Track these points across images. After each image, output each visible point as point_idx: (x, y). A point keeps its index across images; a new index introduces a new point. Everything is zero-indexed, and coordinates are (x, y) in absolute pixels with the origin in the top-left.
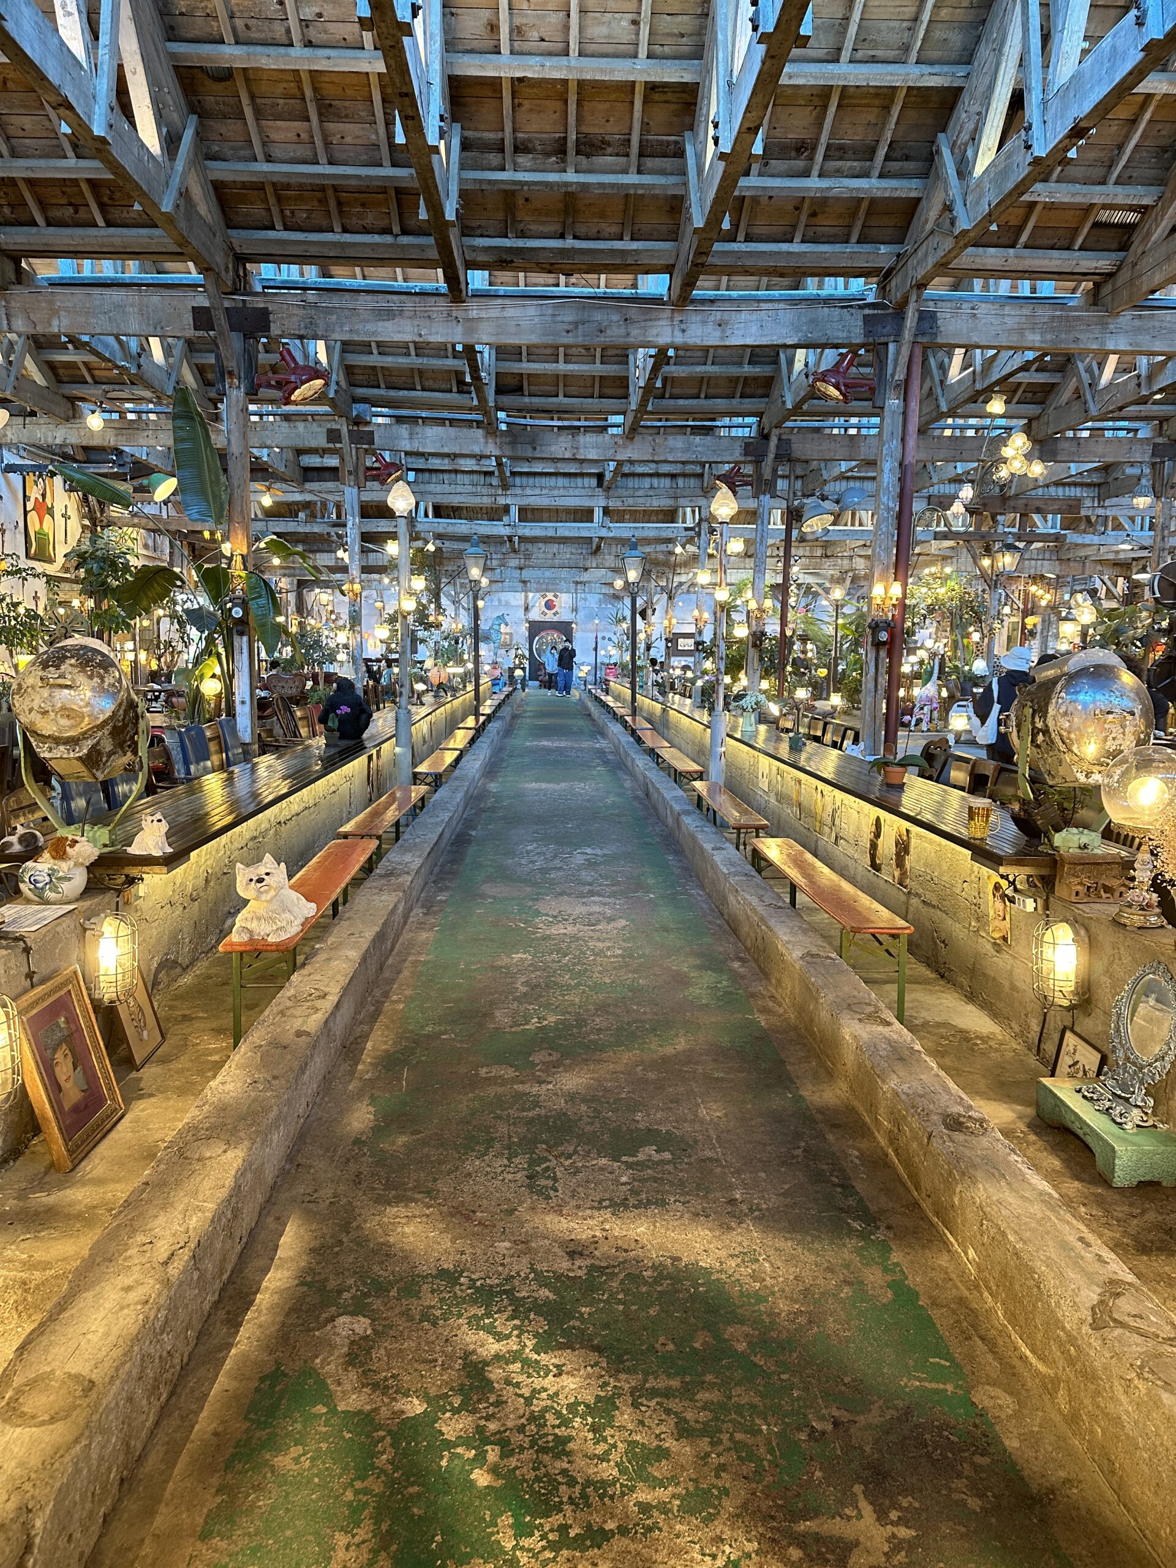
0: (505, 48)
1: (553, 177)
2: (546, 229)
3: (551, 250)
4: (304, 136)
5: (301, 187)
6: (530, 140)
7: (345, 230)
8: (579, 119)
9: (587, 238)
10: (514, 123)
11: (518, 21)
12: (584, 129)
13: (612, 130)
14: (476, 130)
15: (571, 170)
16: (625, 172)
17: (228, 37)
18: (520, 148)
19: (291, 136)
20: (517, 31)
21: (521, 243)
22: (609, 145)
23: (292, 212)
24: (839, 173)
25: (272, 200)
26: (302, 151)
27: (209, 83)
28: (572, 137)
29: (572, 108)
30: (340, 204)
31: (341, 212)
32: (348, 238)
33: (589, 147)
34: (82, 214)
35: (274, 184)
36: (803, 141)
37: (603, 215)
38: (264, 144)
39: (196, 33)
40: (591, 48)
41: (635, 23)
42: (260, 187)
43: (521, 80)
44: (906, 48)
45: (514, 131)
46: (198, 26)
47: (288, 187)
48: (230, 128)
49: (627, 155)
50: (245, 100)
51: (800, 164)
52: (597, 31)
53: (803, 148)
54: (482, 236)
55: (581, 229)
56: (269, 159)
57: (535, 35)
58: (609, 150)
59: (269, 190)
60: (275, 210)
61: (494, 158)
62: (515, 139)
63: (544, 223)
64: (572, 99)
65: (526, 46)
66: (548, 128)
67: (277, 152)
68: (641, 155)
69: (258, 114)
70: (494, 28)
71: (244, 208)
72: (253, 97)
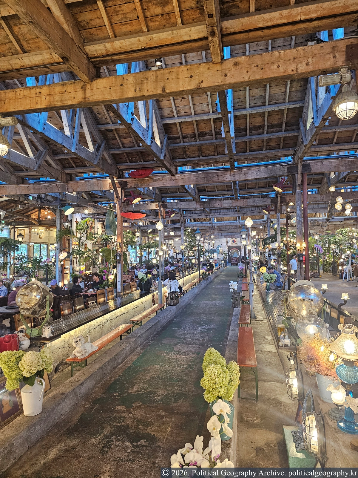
0: (176, 116)
1: (193, 143)
2: (195, 155)
3: (196, 160)
4: (131, 141)
5: (132, 153)
6: (186, 135)
7: (144, 161)
8: (198, 129)
9: (206, 156)
10: (181, 132)
11: (178, 109)
12: (200, 131)
13: (207, 130)
14: (172, 134)
15: (198, 141)
16: (212, 139)
17: (111, 123)
18: (184, 137)
19: (128, 142)
20: (178, 112)
21: (188, 159)
22: (207, 133)
23: (131, 158)
24: (273, 132)
25: (126, 156)
26: (131, 145)
27: (108, 132)
28: (197, 133)
29: (195, 127)
30: (142, 155)
31: (143, 157)
32: (145, 163)
33: (202, 135)
34: (84, 164)
35: (126, 153)
36: (260, 125)
37: (209, 150)
38: (122, 144)
39: (104, 122)
40: (197, 112)
41: (208, 105)
42: (122, 154)
43: (181, 122)
44: (285, 99)
45: (182, 134)
46: (104, 121)
47: (130, 153)
48: (114, 142)
49: (212, 135)
50: (116, 135)
51: (261, 131)
52: (198, 108)
53: (261, 127)
54: (178, 159)
55: (204, 154)
56: (124, 147)
57: (183, 112)
58: (207, 135)
59: (125, 154)
60: (127, 159)
61: (178, 141)
62: (183, 135)
63: (194, 154)
64: (195, 124)
65: (181, 114)
66: (191, 132)
67: (126, 146)
68: (216, 135)
69: (120, 138)
70: (172, 111)
71: (120, 159)
72: (118, 134)
